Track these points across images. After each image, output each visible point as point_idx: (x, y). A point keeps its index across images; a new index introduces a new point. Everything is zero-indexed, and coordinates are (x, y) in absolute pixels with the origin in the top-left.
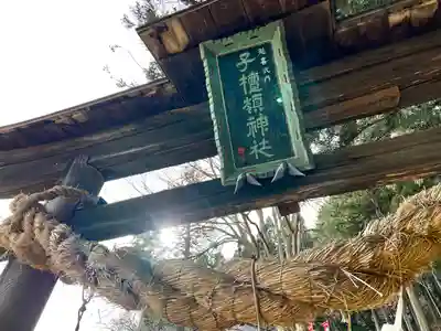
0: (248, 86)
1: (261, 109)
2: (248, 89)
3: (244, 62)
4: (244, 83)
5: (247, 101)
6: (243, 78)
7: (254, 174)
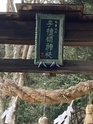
0: (49, 32)
1: (52, 42)
2: (49, 34)
3: (50, 24)
4: (48, 31)
5: (48, 38)
6: (48, 29)
7: (45, 62)
